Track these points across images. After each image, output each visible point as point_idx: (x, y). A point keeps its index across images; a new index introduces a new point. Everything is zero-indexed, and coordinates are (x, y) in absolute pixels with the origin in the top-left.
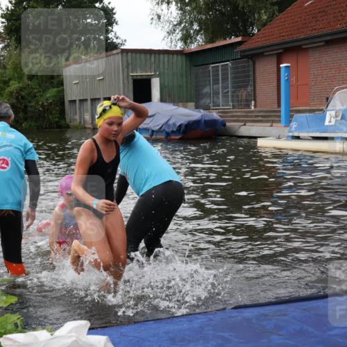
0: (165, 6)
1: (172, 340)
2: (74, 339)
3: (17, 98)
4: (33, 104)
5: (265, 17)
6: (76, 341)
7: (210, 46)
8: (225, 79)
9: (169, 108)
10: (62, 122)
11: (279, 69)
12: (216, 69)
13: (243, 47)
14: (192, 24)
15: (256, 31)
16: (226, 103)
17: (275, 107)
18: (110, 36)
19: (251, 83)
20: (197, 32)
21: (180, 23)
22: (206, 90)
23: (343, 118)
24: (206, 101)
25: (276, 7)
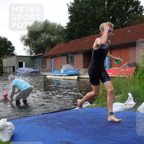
0: (26, 47)
1: (27, 122)
2: (3, 123)
5: (48, 49)
6: (4, 124)
7: (36, 55)
8: (39, 62)
9: (27, 69)
11: (51, 61)
12: (37, 60)
13: (43, 56)
14: (32, 50)
15: (46, 52)
16: (40, 68)
17: (51, 69)
18: (14, 52)
19: (45, 63)
20: (34, 52)
21: (29, 50)
22: (35, 65)
23: (65, 71)
24: (35, 67)
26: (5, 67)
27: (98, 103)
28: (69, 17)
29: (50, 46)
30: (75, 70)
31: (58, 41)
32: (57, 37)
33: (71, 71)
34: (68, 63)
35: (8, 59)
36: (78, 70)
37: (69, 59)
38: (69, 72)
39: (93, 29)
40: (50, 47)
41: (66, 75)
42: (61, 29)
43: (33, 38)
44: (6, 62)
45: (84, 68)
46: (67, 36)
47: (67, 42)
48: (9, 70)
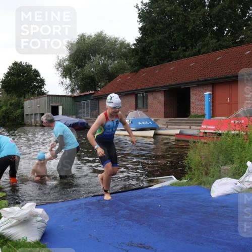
0: (64, 79)
3: (5, 113)
4: (11, 115)
7: (82, 94)
8: (87, 107)
9: (66, 117)
10: (23, 123)
12: (84, 103)
13: (95, 95)
14: (75, 85)
15: (99, 89)
16: (88, 116)
18: (43, 89)
20: (77, 89)
21: (70, 86)
22: (80, 111)
23: (132, 122)
24: (80, 115)
25: (107, 81)
26: (28, 115)
27: (191, 179)
28: (140, 29)
29: (107, 78)
30: (151, 120)
31: (121, 70)
32: (118, 63)
33: (143, 123)
34: (137, 108)
35: (33, 101)
36: (155, 120)
37: (140, 102)
38: (139, 123)
39: (184, 48)
40: (106, 80)
41: (134, 129)
42: (125, 48)
43: (76, 64)
44: (30, 105)
45: (165, 117)
46: (136, 61)
47: (136, 71)
48: (35, 120)
